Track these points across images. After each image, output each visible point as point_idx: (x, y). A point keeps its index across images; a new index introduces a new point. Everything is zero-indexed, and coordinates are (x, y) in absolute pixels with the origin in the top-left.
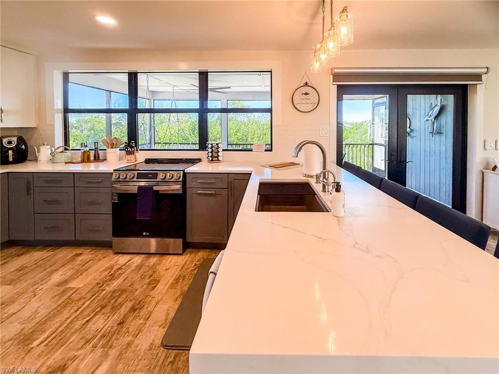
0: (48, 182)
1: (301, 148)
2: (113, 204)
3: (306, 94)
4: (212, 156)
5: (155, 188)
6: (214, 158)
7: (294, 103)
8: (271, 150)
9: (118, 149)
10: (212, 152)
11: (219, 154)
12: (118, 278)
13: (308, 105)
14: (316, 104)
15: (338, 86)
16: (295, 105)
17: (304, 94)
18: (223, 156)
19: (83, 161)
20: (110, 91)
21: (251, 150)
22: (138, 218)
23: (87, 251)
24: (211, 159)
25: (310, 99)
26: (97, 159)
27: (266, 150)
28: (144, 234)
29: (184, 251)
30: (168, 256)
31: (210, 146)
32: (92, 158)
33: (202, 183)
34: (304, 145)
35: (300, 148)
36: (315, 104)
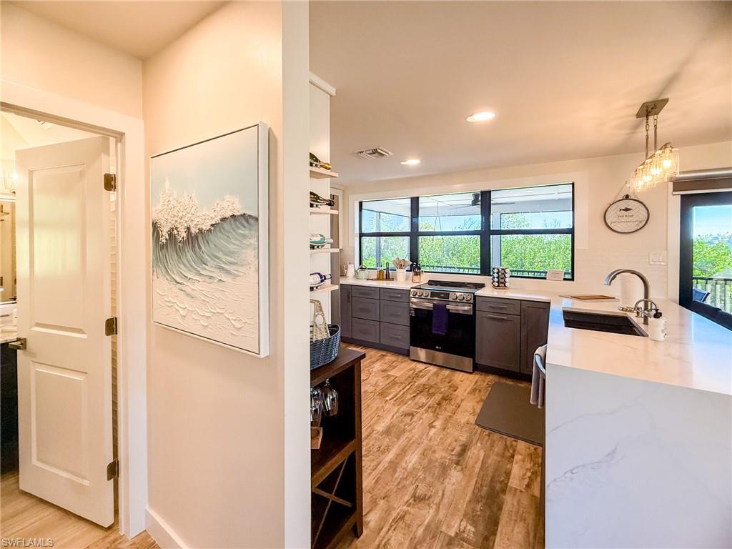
0: (361, 294)
1: (615, 277)
2: (411, 317)
3: (627, 210)
4: (498, 282)
5: (448, 307)
6: (501, 284)
7: (607, 221)
8: (572, 279)
9: (405, 270)
10: (498, 277)
11: (506, 280)
12: (423, 376)
13: (629, 224)
14: (644, 223)
15: (682, 196)
16: (609, 224)
17: (623, 210)
18: (510, 282)
19: (378, 279)
20: (380, 212)
21: (545, 278)
22: (433, 332)
23: (389, 355)
24: (497, 284)
25: (632, 216)
26: (388, 278)
27: (565, 279)
28: (437, 347)
29: (474, 371)
30: (459, 372)
31: (496, 271)
32: (385, 277)
33: (492, 307)
34: (618, 273)
35: (613, 276)
36: (641, 222)
